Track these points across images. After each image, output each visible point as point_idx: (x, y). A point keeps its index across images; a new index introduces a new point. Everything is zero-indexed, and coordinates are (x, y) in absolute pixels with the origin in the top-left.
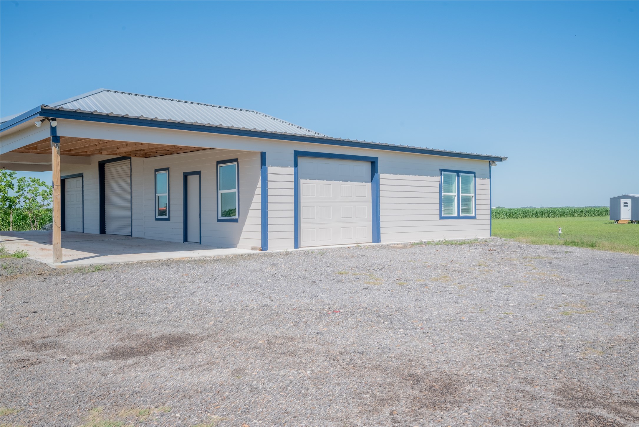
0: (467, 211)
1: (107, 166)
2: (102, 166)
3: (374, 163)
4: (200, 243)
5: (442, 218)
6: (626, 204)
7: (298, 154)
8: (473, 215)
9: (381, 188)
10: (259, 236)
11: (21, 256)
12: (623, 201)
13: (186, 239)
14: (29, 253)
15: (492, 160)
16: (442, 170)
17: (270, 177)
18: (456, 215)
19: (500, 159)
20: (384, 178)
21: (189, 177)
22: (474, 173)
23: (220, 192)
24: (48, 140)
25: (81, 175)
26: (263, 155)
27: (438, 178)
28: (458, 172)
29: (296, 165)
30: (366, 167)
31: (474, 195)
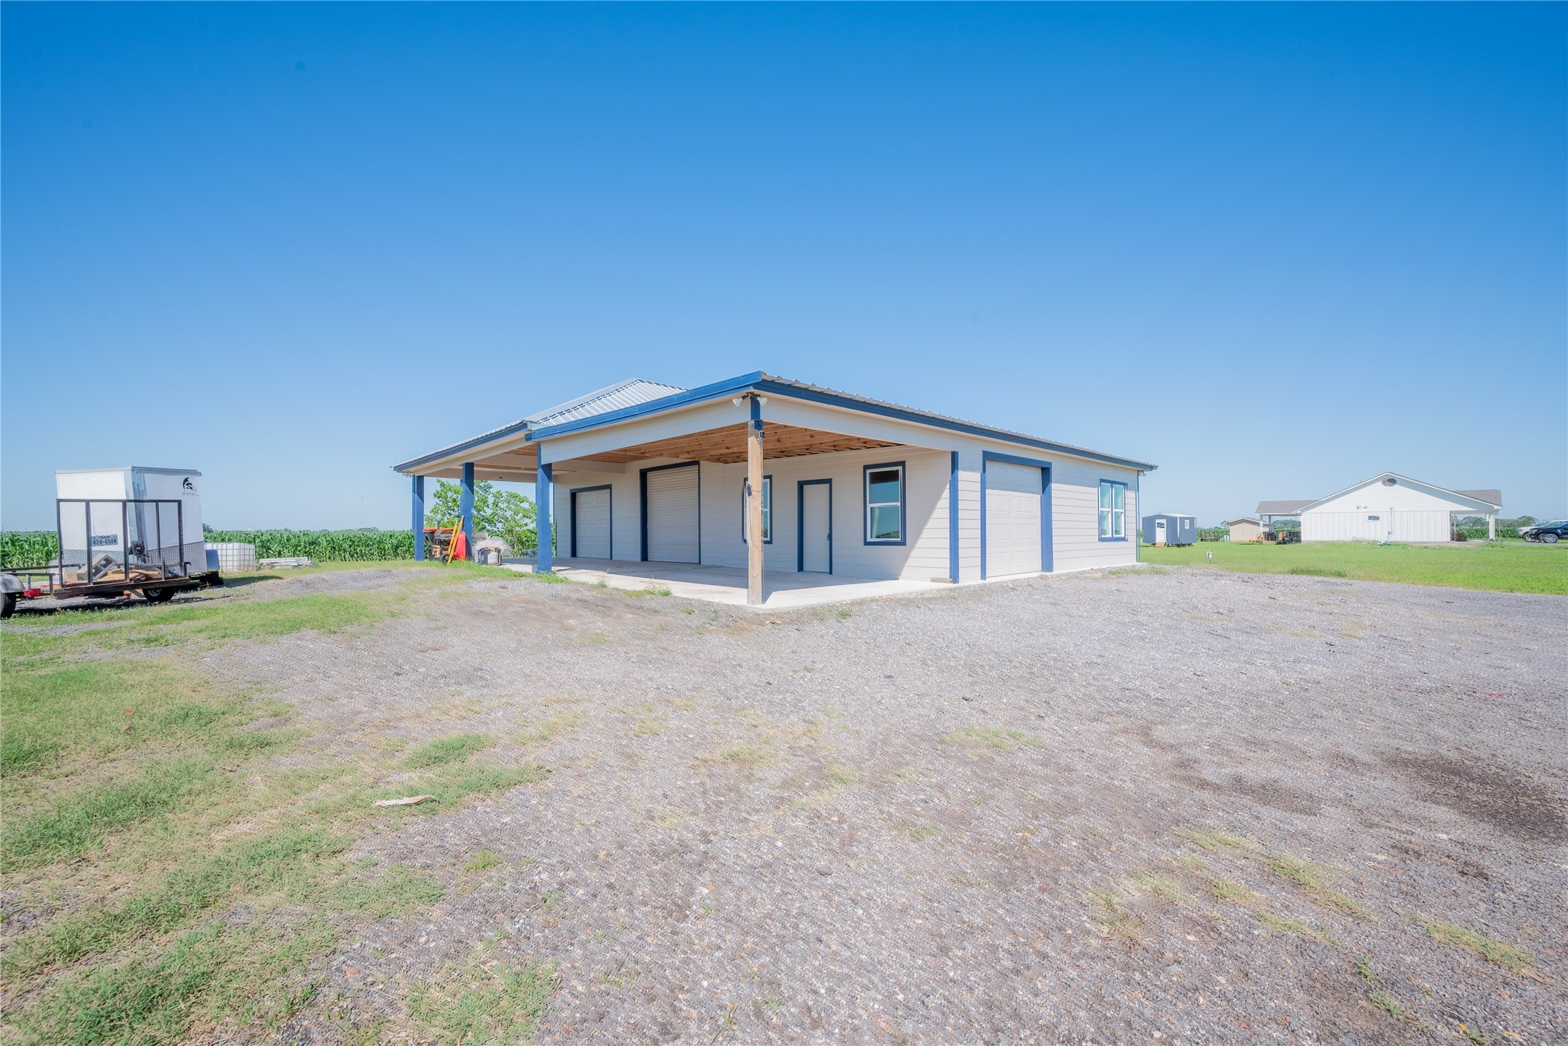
0: (1117, 532)
1: (649, 474)
2: (644, 474)
3: (1046, 471)
4: (831, 573)
5: (1101, 540)
6: (1161, 525)
7: (988, 456)
8: (1123, 535)
9: (1054, 501)
10: (947, 563)
11: (667, 594)
12: (1157, 521)
13: (801, 568)
14: (672, 591)
15: (1143, 468)
16: (1102, 481)
17: (961, 485)
18: (1110, 536)
19: (1151, 468)
20: (1055, 487)
21: (806, 487)
22: (1125, 484)
23: (869, 506)
24: (744, 426)
25: (609, 487)
26: (954, 456)
27: (1095, 490)
28: (1112, 482)
29: (984, 471)
30: (1036, 475)
31: (1123, 511)
